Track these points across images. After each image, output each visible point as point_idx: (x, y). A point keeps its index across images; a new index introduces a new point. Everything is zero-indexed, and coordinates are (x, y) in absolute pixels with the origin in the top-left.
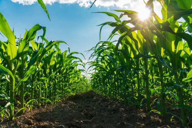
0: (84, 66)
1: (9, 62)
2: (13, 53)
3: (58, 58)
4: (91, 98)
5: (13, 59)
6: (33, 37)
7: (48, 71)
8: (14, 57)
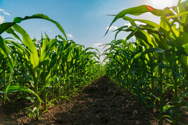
0: (99, 58)
1: (33, 70)
2: (36, 62)
3: (74, 52)
4: (106, 90)
5: (36, 68)
6: (52, 48)
7: (66, 68)
8: (36, 66)
